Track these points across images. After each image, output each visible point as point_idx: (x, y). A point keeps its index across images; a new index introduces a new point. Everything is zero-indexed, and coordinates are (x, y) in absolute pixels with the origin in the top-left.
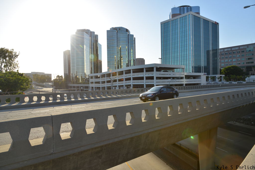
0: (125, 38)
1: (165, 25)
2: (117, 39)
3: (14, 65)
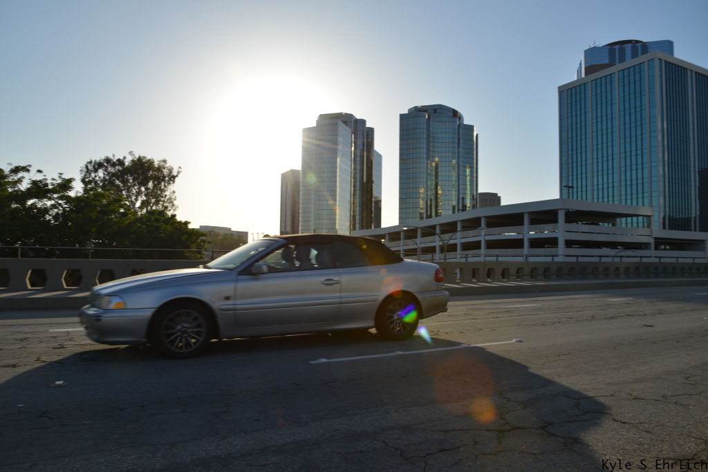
0: (451, 135)
1: (573, 93)
2: (428, 136)
3: (164, 201)
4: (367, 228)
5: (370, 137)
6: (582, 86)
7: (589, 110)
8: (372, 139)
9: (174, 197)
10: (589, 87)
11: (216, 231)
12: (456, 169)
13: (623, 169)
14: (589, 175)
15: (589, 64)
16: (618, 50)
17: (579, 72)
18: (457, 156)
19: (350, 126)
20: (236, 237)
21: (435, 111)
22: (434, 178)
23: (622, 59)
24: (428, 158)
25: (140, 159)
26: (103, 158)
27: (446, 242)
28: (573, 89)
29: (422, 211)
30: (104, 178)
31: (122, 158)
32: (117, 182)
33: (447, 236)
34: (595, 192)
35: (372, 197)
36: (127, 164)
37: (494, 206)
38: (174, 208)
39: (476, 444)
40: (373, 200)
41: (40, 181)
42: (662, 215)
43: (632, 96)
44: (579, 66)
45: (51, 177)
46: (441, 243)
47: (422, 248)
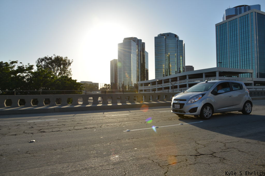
0: (174, 44)
1: (221, 26)
2: (166, 45)
3: (67, 73)
4: (143, 80)
5: (143, 46)
6: (225, 24)
7: (227, 33)
8: (144, 47)
9: (70, 71)
10: (227, 24)
11: (87, 83)
12: (177, 57)
13: (241, 55)
14: (228, 58)
15: (228, 15)
16: (238, 9)
17: (223, 18)
18: (177, 52)
19: (136, 42)
20: (94, 85)
21: (168, 35)
22: (168, 61)
23: (240, 13)
24: (166, 53)
25: (58, 57)
26: (44, 57)
27: (173, 85)
28: (221, 25)
29: (164, 73)
30: (45, 64)
31: (51, 57)
32: (50, 66)
33: (174, 83)
34: (231, 64)
35: (145, 69)
36: (53, 59)
37: (191, 70)
38: (71, 75)
39: (187, 161)
40: (145, 70)
41: (22, 66)
42: (257, 72)
43: (244, 27)
44: (223, 16)
45: (25, 65)
46: (171, 85)
47: (164, 87)
